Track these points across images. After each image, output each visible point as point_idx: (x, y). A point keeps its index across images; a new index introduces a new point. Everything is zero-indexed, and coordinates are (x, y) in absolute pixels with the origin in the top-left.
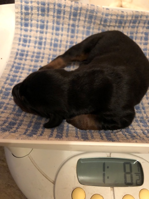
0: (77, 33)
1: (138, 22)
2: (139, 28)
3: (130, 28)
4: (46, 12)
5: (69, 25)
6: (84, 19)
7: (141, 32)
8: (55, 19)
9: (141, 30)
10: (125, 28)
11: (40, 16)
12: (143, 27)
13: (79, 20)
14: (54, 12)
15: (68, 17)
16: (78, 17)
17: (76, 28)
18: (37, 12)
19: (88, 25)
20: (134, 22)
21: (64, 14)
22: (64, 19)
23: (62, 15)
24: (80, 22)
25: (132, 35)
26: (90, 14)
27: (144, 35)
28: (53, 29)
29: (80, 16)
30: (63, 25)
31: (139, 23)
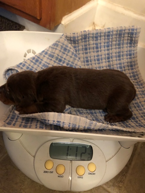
1: (87, 38)
2: (90, 41)
3: (83, 42)
7: (92, 44)
9: (91, 42)
10: (79, 44)
20: (85, 38)
25: (86, 47)
27: (95, 45)
31: (89, 38)
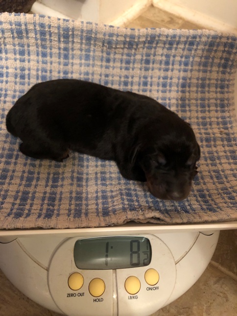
0: (73, 58)
2: (158, 49)
3: (145, 49)
4: (24, 35)
5: (59, 49)
6: (79, 41)
7: (160, 54)
8: (39, 42)
9: (160, 51)
10: (138, 50)
11: (16, 39)
12: (163, 48)
13: (73, 42)
14: (36, 34)
15: (56, 39)
16: (71, 39)
17: (70, 52)
18: (12, 35)
19: (87, 47)
21: (50, 36)
22: (51, 42)
23: (48, 37)
24: (74, 45)
25: (148, 58)
26: (87, 36)
27: (164, 58)
28: (38, 55)
29: (73, 37)
30: (51, 49)
31: (157, 43)
